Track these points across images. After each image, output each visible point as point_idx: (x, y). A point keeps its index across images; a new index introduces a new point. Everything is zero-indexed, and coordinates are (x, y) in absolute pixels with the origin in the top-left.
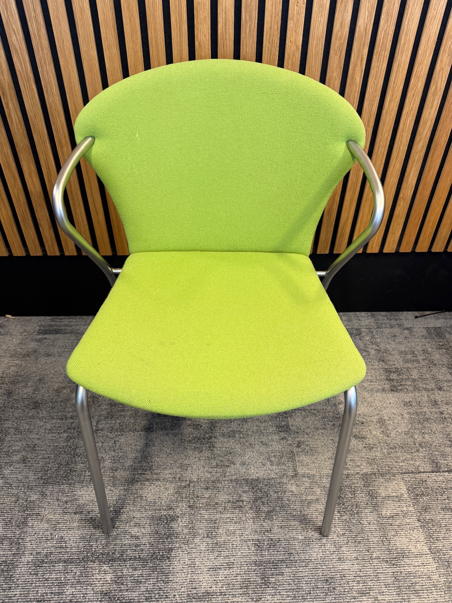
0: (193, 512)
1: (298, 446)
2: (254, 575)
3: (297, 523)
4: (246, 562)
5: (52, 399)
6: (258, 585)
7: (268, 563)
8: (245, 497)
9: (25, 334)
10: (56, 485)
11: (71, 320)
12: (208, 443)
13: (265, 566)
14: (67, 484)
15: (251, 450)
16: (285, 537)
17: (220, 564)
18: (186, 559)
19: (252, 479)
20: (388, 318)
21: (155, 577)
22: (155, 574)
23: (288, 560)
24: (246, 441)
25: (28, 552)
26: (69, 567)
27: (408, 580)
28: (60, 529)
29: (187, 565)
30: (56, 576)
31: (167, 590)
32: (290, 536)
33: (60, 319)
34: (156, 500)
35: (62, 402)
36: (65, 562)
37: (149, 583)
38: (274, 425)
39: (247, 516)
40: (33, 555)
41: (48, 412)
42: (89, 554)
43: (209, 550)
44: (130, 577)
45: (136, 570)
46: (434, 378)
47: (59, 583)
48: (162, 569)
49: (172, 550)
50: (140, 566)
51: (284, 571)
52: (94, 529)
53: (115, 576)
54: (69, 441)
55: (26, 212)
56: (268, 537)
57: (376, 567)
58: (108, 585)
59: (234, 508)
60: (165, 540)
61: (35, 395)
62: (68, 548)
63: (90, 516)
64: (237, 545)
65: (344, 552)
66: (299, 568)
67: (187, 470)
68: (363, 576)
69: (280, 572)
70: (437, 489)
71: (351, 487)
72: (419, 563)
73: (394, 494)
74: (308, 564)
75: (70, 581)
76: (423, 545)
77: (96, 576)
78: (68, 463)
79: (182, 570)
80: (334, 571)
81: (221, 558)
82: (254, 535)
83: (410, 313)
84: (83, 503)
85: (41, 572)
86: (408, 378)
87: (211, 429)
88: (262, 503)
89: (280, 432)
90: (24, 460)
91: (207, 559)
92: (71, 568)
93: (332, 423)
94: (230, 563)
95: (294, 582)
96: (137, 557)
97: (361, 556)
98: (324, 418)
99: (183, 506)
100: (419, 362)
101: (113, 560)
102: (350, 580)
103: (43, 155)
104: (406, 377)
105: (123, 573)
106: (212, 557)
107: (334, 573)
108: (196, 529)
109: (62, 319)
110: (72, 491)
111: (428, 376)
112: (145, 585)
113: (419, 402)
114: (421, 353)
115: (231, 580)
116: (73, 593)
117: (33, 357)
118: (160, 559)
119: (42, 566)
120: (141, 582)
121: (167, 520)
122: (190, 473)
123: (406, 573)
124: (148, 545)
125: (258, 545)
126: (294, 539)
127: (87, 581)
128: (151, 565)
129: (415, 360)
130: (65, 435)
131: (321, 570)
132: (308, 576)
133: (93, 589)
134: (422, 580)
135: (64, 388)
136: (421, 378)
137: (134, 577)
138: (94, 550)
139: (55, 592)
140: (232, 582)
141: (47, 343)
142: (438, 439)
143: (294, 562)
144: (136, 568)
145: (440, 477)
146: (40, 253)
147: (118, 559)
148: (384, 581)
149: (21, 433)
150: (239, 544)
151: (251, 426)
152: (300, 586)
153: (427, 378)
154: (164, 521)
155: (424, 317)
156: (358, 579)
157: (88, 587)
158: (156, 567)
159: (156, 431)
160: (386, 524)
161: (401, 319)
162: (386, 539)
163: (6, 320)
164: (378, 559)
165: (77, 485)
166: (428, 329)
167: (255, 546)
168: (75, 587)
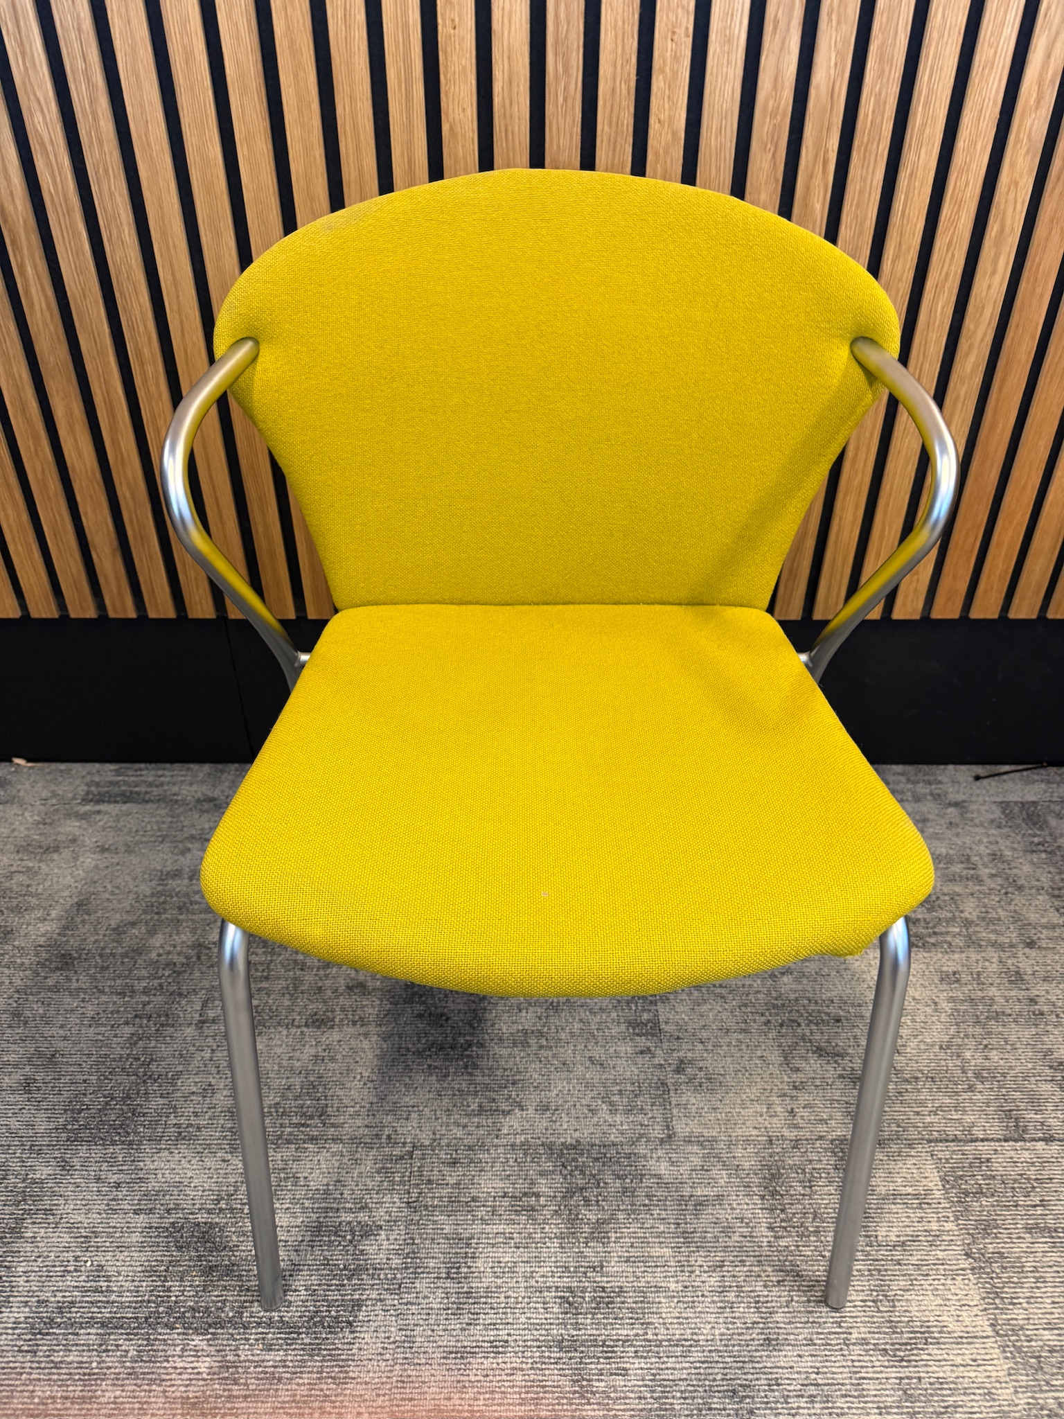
0: (418, 1218)
1: (679, 1070)
2: (556, 1372)
3: (667, 1252)
4: (537, 1340)
5: (103, 949)
6: (562, 1398)
7: (592, 1346)
8: (543, 1186)
9: (54, 801)
10: (96, 1145)
11: (160, 773)
12: (462, 1057)
13: (582, 1352)
14: (123, 1143)
15: (564, 1075)
16: (635, 1284)
17: (474, 1344)
18: (393, 1329)
19: (562, 1144)
20: (908, 780)
21: (315, 1370)
22: (317, 1361)
23: (641, 1340)
24: (554, 1056)
25: (19, 1299)
26: (112, 1337)
27: (936, 1398)
28: (98, 1247)
29: (394, 1342)
30: (80, 1359)
31: (342, 1402)
32: (648, 1282)
33: (136, 770)
34: (331, 1188)
35: (125, 955)
36: (103, 1325)
37: (301, 1381)
38: (622, 1020)
39: (547, 1230)
40: (30, 1307)
41: (93, 978)
42: (161, 1309)
43: (448, 1309)
44: (255, 1367)
45: (271, 1350)
46: (1016, 918)
47: (85, 1374)
48: (333, 1349)
49: (360, 1306)
50: (280, 1341)
51: (628, 1366)
52: (178, 1251)
53: (219, 1362)
54: (136, 1043)
55: (61, 515)
56: (595, 1282)
57: (856, 1364)
58: (201, 1383)
59: (516, 1211)
60: (345, 1282)
61: (65, 939)
62: (114, 1292)
63: (171, 1220)
64: (516, 1298)
65: (779, 1325)
66: (665, 1359)
67: (407, 1119)
68: (825, 1385)
69: (618, 1369)
70: (1015, 1181)
71: (804, 1170)
72: (966, 1357)
73: (910, 1190)
74: (689, 1351)
75: (113, 1370)
76: (977, 1315)
77: (174, 1362)
78: (128, 1094)
79: (381, 1354)
80: (752, 1371)
81: (478, 1327)
82: (560, 1277)
83: (963, 767)
84: (157, 1189)
85: (45, 1348)
86: (954, 918)
87: (471, 1025)
88: (585, 1201)
89: (638, 1035)
90: (27, 1085)
91: (444, 1330)
92: (115, 1340)
93: (763, 1019)
94: (500, 1341)
95: (653, 1392)
96: (276, 1318)
97: (822, 1336)
98: (746, 1005)
99: (394, 1203)
100: (980, 881)
101: (219, 1324)
102: (791, 1394)
103: (100, 382)
104: (950, 915)
105: (238, 1356)
106: (454, 1325)
107: (753, 1374)
108: (421, 1259)
109: (140, 770)
110: (134, 1161)
111: (1002, 913)
112: (289, 1387)
113: (979, 974)
114: (986, 859)
115: (498, 1382)
116: (118, 1400)
117: (66, 854)
118: (329, 1327)
119: (47, 1334)
120: (280, 1379)
121: (353, 1235)
122: (415, 1125)
123: (932, 1380)
124: (303, 1292)
125: (569, 1302)
126: (658, 1289)
127: (153, 1373)
128: (307, 1341)
129: (972, 876)
130: (128, 1030)
131: (721, 1365)
132: (686, 1380)
133: (165, 1391)
134: (972, 1401)
135: (133, 924)
136: (984, 919)
137: (265, 1367)
138: (173, 1298)
139: (74, 1397)
140: (500, 1387)
141: (101, 824)
142: (1023, 1061)
143: (656, 1346)
144: (271, 1345)
145: (1023, 1153)
146: (91, 613)
147: (229, 1322)
148: (876, 1399)
149: (26, 1023)
150: (524, 1298)
151: (567, 1021)
152: (666, 1404)
153: (999, 919)
154: (345, 1236)
155: (996, 778)
156: (812, 1390)
157: (154, 1387)
158: (318, 1344)
159: (341, 1025)
160: (887, 1260)
161: (940, 782)
162: (886, 1296)
163: (13, 769)
164: (862, 1344)
165: (146, 1147)
166: (1005, 806)
167: (560, 1304)
168: (123, 1385)
